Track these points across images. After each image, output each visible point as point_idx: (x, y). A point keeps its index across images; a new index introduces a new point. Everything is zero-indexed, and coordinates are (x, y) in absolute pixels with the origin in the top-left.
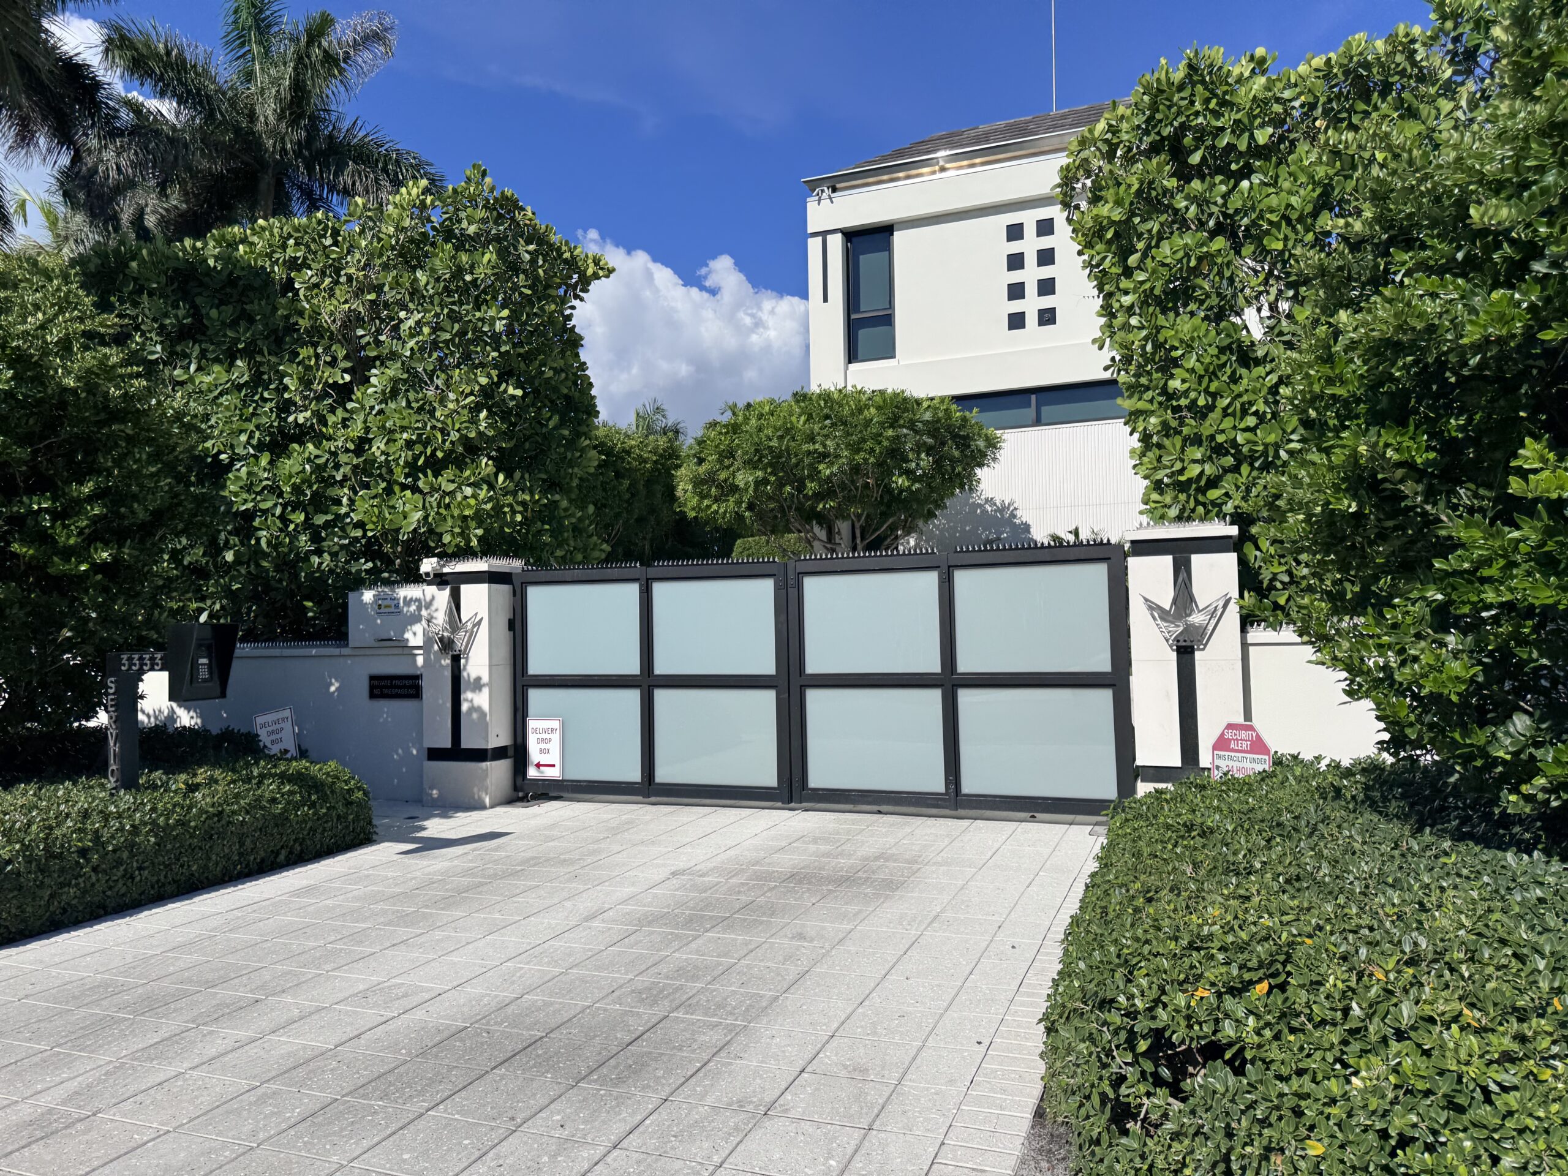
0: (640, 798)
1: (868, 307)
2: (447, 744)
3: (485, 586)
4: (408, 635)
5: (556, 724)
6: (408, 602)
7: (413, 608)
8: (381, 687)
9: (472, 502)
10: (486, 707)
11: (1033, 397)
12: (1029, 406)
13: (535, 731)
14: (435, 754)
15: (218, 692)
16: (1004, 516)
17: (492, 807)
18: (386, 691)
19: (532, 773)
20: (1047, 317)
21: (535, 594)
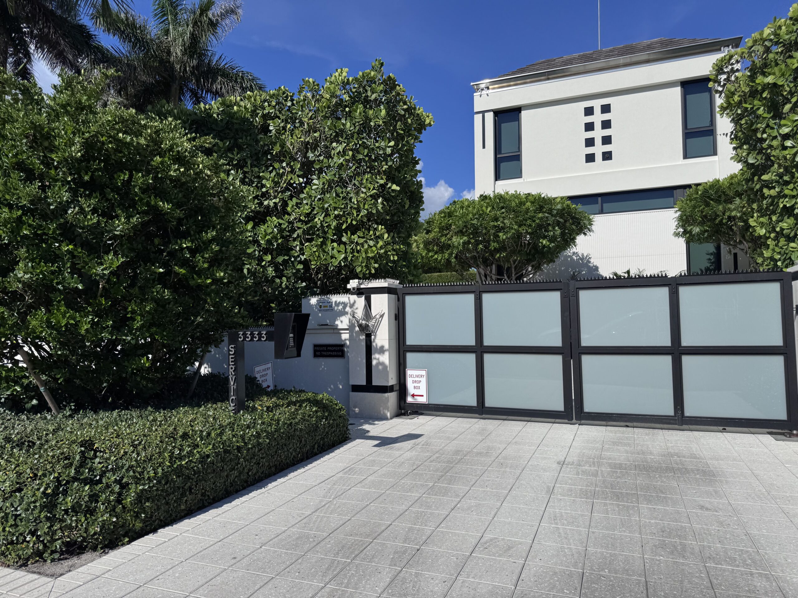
0: (477, 415)
1: (506, 151)
2: (363, 382)
3: (386, 296)
4: (338, 322)
5: (423, 373)
6: (337, 304)
7: (340, 307)
8: (320, 351)
9: (374, 249)
10: (387, 362)
11: (600, 199)
12: (597, 203)
13: (411, 376)
14: (356, 388)
15: (295, 353)
16: (584, 262)
17: (391, 419)
18: (324, 353)
19: (410, 399)
20: (607, 156)
21: (409, 300)
